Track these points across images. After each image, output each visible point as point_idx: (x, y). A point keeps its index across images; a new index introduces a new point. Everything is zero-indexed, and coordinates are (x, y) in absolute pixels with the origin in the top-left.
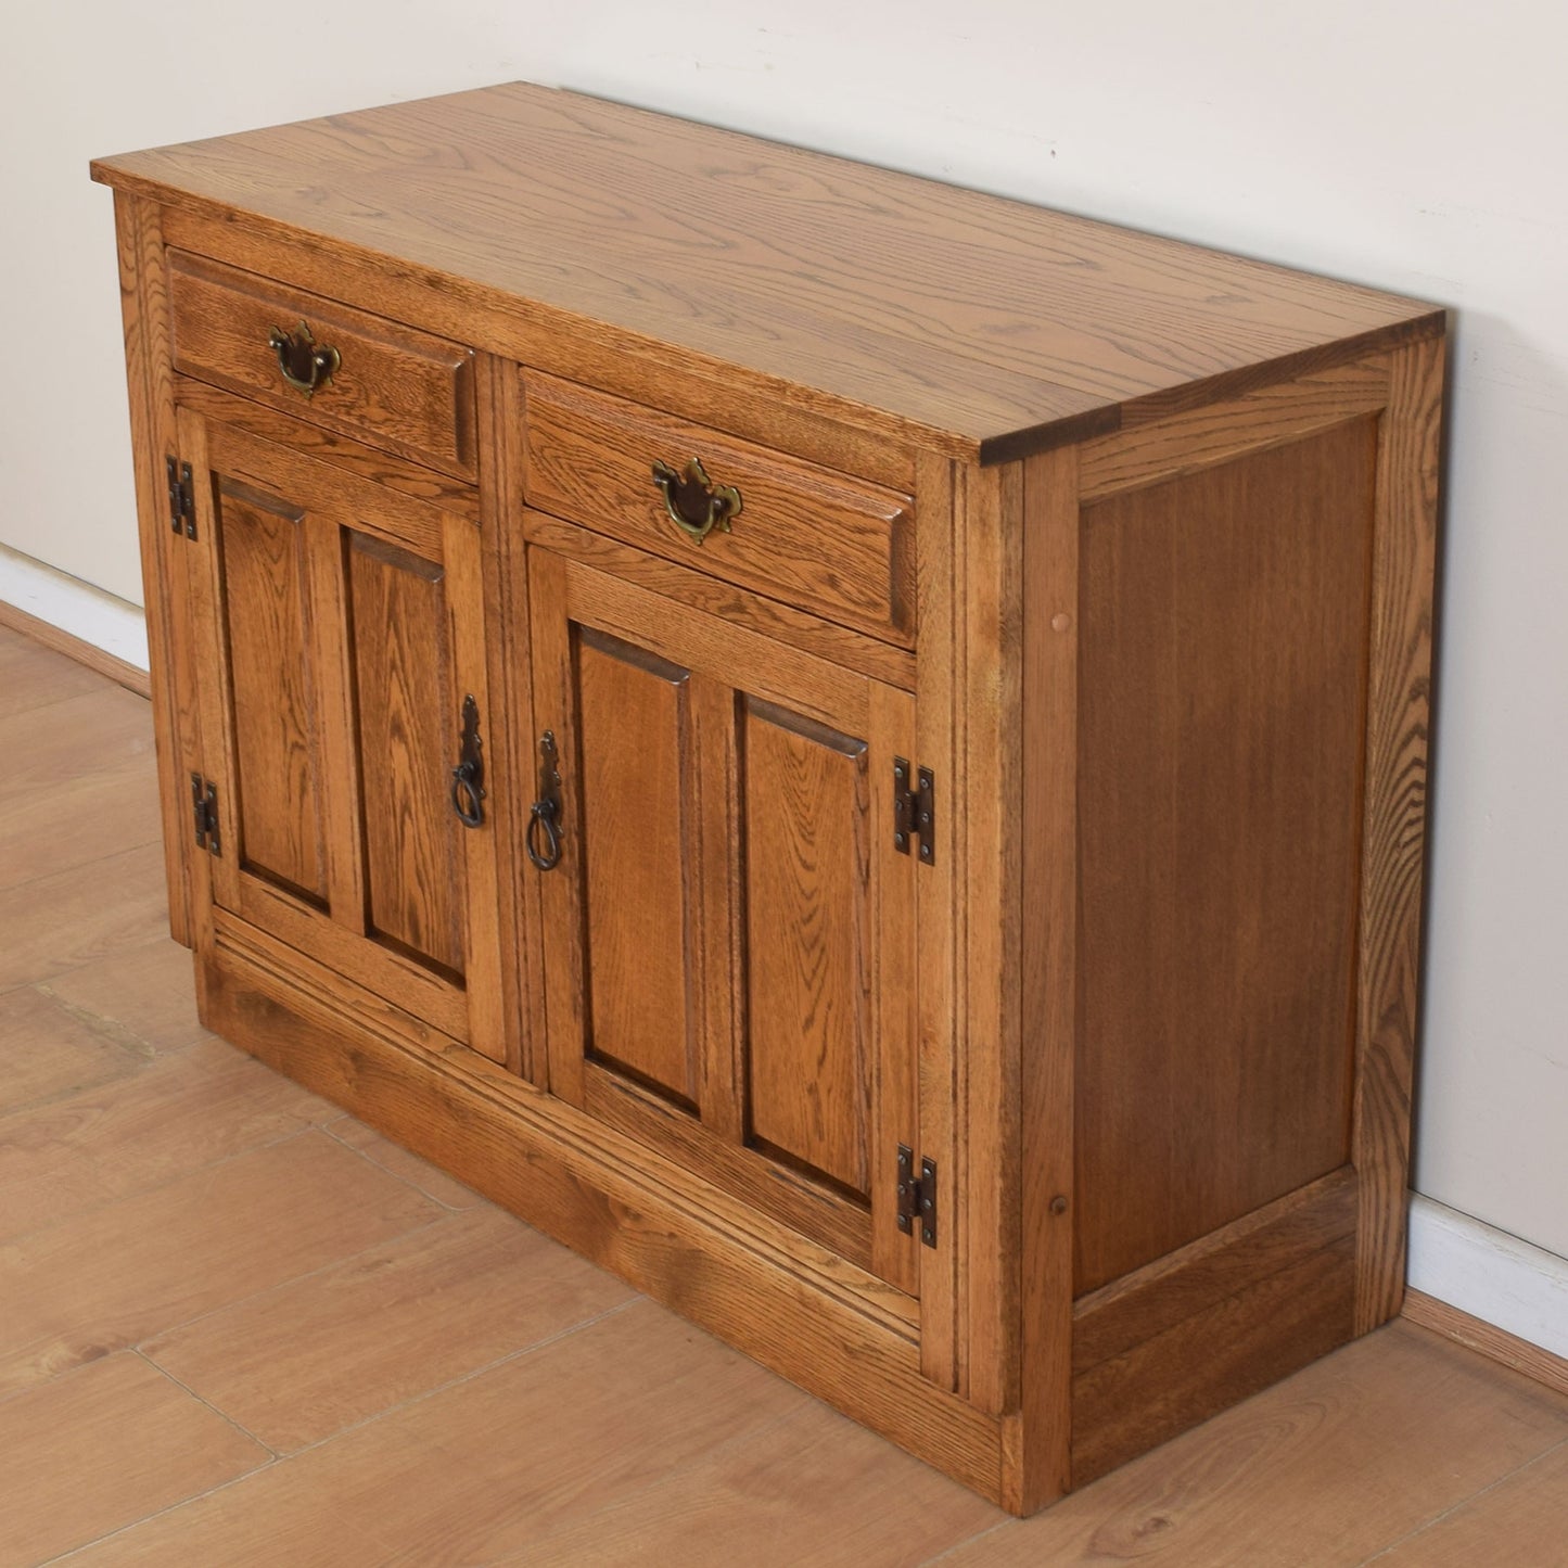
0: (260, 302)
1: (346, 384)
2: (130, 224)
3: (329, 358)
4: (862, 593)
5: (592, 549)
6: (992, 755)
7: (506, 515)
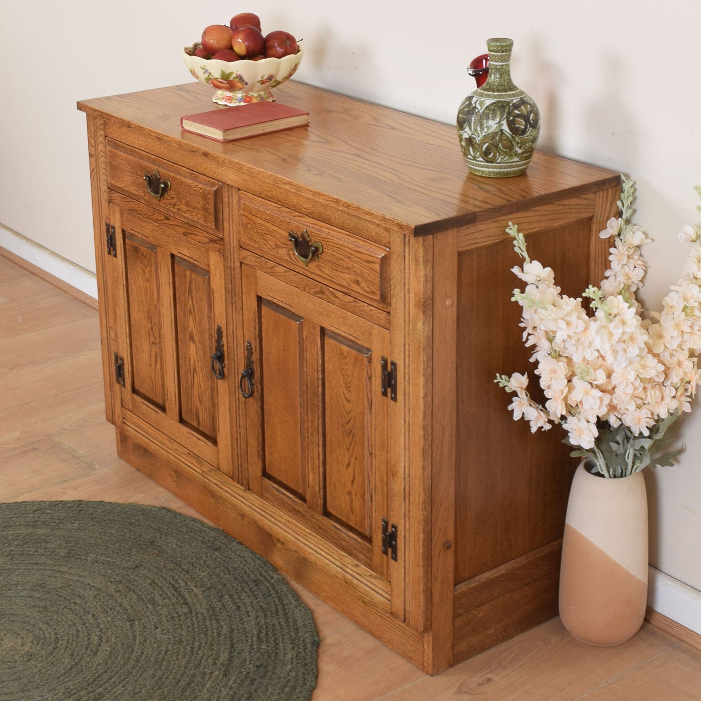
0: (141, 161)
1: (173, 196)
2: (92, 128)
3: (166, 185)
4: (369, 288)
5: (266, 266)
6: (419, 357)
7: (233, 251)
